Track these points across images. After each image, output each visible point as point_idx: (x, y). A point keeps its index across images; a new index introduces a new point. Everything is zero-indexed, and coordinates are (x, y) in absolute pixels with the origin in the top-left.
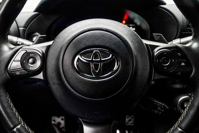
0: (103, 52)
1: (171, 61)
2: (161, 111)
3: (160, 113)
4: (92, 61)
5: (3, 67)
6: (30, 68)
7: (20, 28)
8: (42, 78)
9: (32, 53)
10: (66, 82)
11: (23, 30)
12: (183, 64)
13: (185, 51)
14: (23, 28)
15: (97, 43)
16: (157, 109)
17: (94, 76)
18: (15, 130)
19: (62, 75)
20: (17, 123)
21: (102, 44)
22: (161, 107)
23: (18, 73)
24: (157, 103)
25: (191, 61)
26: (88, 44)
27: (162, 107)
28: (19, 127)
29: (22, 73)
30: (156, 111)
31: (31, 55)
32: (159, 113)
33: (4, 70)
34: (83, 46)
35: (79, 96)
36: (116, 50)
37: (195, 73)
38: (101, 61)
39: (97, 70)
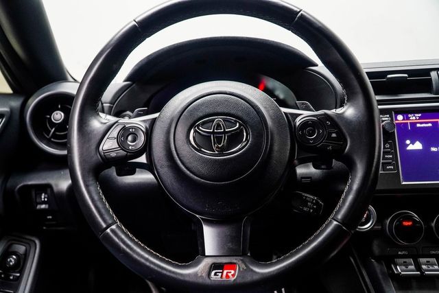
0: (228, 121)
1: (319, 132)
2: (313, 208)
3: (311, 211)
4: (213, 133)
5: (93, 147)
6: (130, 148)
7: (104, 105)
8: (145, 161)
9: (132, 128)
10: (179, 162)
11: (110, 106)
12: (334, 135)
13: (336, 119)
14: (109, 105)
15: (219, 110)
16: (307, 206)
17: (217, 152)
18: (108, 230)
19: (174, 152)
20: (110, 222)
21: (226, 111)
22: (312, 203)
23: (113, 155)
24: (306, 197)
25: (345, 131)
26: (208, 111)
27: (314, 201)
28: (114, 227)
29: (119, 155)
30: (305, 209)
31: (131, 130)
32: (309, 210)
33: (94, 150)
34: (201, 114)
35: (197, 180)
36: (245, 118)
37: (350, 146)
38: (225, 132)
39: (220, 144)
